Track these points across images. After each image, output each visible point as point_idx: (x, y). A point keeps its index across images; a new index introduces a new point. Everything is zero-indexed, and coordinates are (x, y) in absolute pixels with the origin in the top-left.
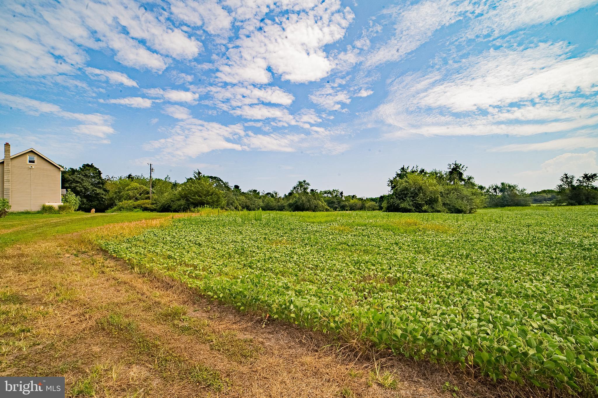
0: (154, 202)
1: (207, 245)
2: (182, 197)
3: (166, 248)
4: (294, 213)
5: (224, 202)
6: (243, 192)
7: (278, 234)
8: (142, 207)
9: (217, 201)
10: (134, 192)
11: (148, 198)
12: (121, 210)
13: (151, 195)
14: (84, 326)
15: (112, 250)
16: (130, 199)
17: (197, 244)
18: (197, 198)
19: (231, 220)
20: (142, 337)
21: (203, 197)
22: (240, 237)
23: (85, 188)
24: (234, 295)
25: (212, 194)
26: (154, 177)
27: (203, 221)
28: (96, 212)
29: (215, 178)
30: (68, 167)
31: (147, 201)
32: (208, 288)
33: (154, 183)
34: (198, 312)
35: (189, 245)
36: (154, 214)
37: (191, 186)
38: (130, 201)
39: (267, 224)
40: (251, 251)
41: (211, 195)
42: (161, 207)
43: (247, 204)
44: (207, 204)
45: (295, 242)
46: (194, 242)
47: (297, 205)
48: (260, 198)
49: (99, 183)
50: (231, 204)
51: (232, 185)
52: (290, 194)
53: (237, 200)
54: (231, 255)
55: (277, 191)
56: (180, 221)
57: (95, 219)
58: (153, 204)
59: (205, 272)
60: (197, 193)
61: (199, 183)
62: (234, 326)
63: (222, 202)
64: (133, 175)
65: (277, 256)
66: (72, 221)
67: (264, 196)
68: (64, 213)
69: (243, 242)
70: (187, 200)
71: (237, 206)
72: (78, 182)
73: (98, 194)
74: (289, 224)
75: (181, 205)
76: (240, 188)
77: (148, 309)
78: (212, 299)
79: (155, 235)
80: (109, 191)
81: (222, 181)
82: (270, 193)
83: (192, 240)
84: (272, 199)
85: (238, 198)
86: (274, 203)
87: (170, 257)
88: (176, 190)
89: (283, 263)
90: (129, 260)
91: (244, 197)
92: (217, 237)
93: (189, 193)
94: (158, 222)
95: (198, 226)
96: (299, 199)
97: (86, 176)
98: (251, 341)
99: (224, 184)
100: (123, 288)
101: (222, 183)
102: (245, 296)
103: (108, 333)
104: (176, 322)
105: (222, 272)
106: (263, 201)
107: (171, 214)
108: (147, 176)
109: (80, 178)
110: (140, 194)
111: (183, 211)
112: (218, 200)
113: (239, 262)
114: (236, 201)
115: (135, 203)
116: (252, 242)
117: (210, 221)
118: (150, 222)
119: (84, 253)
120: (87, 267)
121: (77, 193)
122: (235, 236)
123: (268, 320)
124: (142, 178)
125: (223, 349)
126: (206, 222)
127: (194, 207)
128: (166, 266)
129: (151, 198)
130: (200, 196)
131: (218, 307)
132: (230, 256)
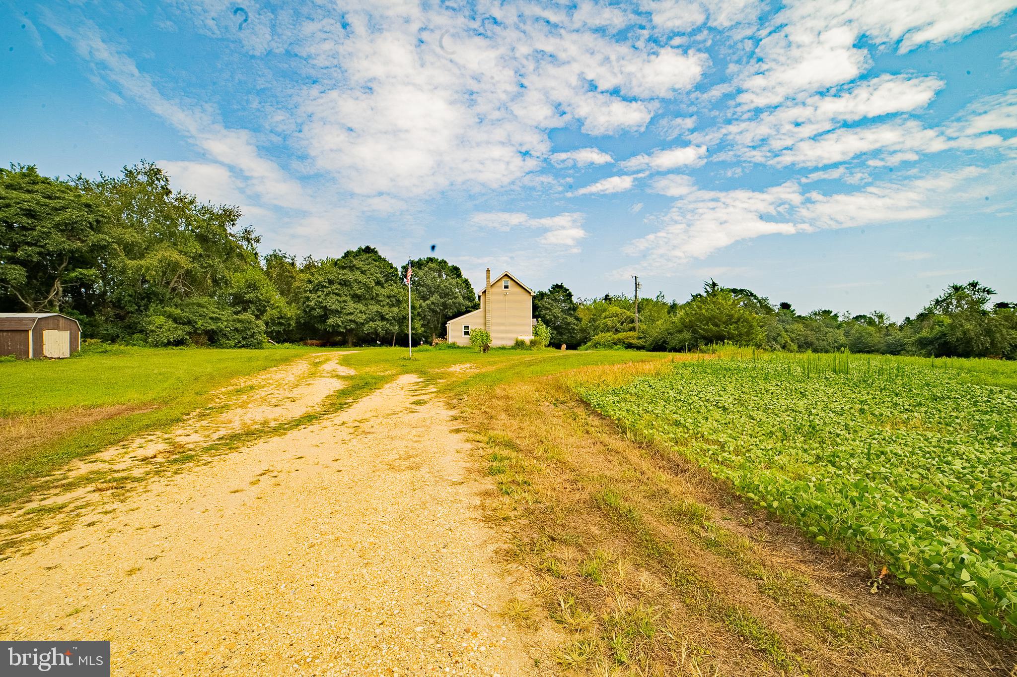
0: (642, 335)
1: (738, 411)
2: (686, 327)
3: (670, 409)
4: (939, 361)
5: (761, 336)
6: (799, 317)
7: (896, 404)
8: (624, 342)
9: (748, 334)
10: (613, 321)
11: (633, 329)
12: (596, 347)
13: (636, 324)
14: (578, 496)
15: (595, 403)
16: (608, 331)
17: (720, 408)
18: (711, 329)
19: (779, 369)
20: (650, 535)
21: (722, 327)
22: (802, 404)
23: (555, 317)
24: (803, 509)
25: (739, 320)
26: (640, 296)
27: (725, 369)
28: (567, 349)
29: (742, 291)
30: (535, 290)
31: (631, 334)
32: (748, 487)
33: (641, 305)
34: (729, 521)
35: (706, 407)
36: (643, 354)
37: (700, 308)
38: (609, 334)
39: (864, 381)
40: (830, 433)
41: (736, 323)
42: (652, 344)
43: (809, 339)
44: (729, 339)
45: (951, 429)
46: (714, 403)
47: (946, 343)
48: (839, 327)
49: (570, 309)
50: (775, 339)
51: (775, 303)
52: (922, 317)
53: (786, 331)
54: (788, 435)
55: (882, 310)
56: (685, 366)
57: (569, 358)
58: (641, 338)
59: (740, 457)
60: (711, 319)
61: (714, 303)
62: (803, 567)
63: (757, 335)
64: (611, 295)
65: (900, 452)
66: (544, 360)
67: (847, 323)
68: (535, 349)
69: (811, 413)
70: (695, 332)
71: (786, 342)
72: (547, 308)
73: (569, 324)
74: (928, 385)
75: (685, 340)
76: (792, 308)
77: (652, 497)
78: (755, 507)
79: (650, 386)
80: (581, 319)
81: (755, 296)
82: (864, 317)
83: (712, 399)
84: (871, 329)
85: (788, 326)
86: (877, 338)
87: (677, 424)
88: (675, 316)
89: (920, 470)
90: (619, 419)
91: (801, 326)
92: (756, 398)
93: (698, 320)
94: (652, 367)
95: (717, 377)
96: (952, 327)
97: (556, 300)
98: (844, 608)
99: (759, 302)
100: (615, 459)
101: (755, 301)
102: (829, 518)
103: (605, 515)
104: (695, 528)
105: (773, 463)
106: (847, 334)
107: (670, 355)
108: (630, 296)
109: (549, 303)
110: (622, 324)
111: (690, 350)
112: (749, 331)
113: (805, 451)
114: (784, 334)
115: (615, 336)
116: (832, 415)
117: (738, 369)
118: (640, 366)
119: (563, 403)
120: (568, 421)
121: (547, 323)
122: (792, 399)
123: (885, 581)
124: (623, 299)
125: (784, 601)
126: (730, 370)
127: (706, 345)
128: (673, 436)
129: (637, 328)
130: (716, 325)
131: (767, 524)
132: (785, 437)
